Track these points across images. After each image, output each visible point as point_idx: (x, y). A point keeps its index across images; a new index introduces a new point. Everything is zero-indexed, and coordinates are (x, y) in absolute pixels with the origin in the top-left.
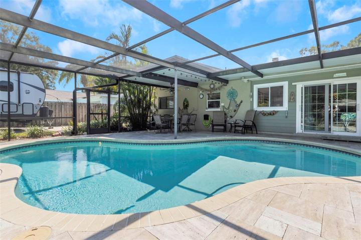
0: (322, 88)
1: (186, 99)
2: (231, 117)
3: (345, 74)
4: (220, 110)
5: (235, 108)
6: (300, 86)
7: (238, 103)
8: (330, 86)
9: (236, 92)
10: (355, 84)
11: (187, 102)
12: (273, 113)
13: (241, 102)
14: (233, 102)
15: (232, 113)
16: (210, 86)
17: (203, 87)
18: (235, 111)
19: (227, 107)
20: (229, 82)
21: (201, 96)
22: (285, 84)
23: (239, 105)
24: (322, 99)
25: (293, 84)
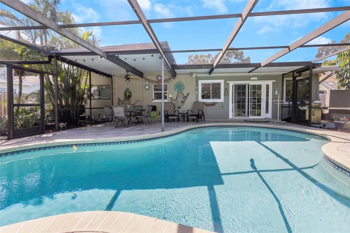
0: (244, 86)
1: (128, 89)
2: (179, 108)
3: (256, 78)
4: (168, 101)
5: (182, 100)
6: (231, 84)
7: (185, 95)
8: (249, 86)
9: (183, 85)
10: (261, 85)
11: (130, 93)
12: (213, 104)
13: (188, 94)
14: (180, 95)
15: (180, 104)
16: (157, 78)
17: (149, 78)
18: (182, 102)
19: (175, 98)
20: (177, 76)
21: (147, 87)
22: (222, 82)
23: (186, 97)
24: (244, 94)
25: (228, 82)
